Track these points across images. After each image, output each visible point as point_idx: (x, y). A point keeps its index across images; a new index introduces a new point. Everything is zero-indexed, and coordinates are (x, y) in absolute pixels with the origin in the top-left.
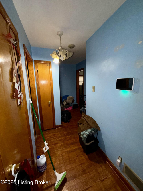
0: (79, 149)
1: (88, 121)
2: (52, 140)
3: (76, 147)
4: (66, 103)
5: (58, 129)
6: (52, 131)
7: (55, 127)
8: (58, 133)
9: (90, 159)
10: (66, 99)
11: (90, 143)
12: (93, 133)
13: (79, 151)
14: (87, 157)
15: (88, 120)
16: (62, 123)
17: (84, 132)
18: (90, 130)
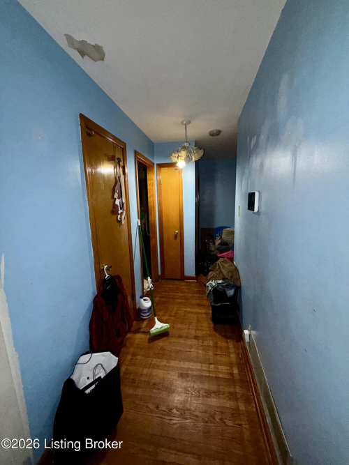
0: (207, 314)
1: (221, 267)
2: (171, 294)
3: (203, 311)
4: (219, 241)
5: (187, 282)
6: (176, 282)
7: (184, 278)
8: (185, 287)
9: (215, 329)
10: (222, 234)
11: (219, 304)
12: (223, 286)
13: (204, 316)
14: (212, 326)
15: (224, 266)
16: (196, 274)
17: (210, 282)
18: (220, 282)
